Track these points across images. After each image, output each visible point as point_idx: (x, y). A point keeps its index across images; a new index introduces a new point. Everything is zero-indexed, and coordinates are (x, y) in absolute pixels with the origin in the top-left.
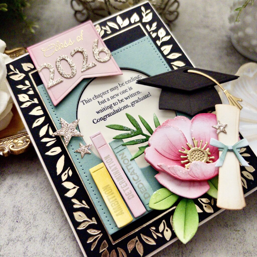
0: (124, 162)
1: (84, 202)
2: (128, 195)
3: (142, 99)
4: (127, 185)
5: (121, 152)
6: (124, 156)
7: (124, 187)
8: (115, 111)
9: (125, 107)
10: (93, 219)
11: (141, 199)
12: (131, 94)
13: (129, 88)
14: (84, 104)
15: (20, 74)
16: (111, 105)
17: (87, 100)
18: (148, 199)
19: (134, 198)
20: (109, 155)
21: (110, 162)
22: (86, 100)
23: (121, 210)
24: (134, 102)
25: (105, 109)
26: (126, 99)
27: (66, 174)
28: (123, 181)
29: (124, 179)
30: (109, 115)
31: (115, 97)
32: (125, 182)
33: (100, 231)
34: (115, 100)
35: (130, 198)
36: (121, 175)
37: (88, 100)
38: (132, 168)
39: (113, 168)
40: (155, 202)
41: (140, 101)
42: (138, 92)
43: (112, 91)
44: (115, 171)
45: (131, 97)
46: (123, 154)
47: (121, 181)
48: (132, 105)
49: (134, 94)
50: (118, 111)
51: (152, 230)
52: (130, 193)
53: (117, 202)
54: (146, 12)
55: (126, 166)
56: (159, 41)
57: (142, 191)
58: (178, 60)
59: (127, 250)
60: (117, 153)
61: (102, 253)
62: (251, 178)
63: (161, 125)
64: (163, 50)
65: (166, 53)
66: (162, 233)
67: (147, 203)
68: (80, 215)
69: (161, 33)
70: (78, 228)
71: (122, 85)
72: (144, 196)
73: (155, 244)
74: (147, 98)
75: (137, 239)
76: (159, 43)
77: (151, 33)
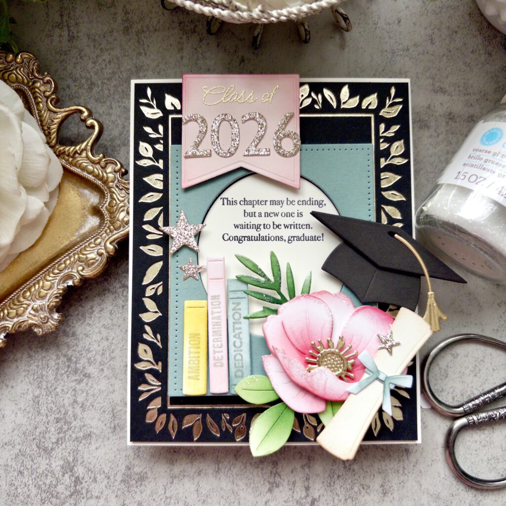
0: (234, 315)
1: (159, 336)
2: (217, 360)
3: (307, 239)
4: (221, 347)
5: (237, 299)
6: (238, 307)
7: (216, 348)
8: (261, 236)
9: (277, 238)
10: (160, 363)
11: (230, 374)
12: (295, 224)
13: (298, 213)
14: (223, 204)
15: (156, 110)
16: (260, 225)
17: (231, 200)
18: (239, 379)
19: (221, 368)
20: (219, 296)
21: (216, 305)
22: (229, 199)
23: (198, 374)
24: (294, 237)
25: (249, 227)
26: (286, 227)
28: (219, 340)
29: (222, 337)
30: (249, 239)
31: (271, 215)
32: (221, 341)
33: (160, 384)
34: (268, 221)
35: (217, 364)
36: (221, 331)
38: (240, 328)
39: (215, 315)
40: (246, 388)
41: (304, 240)
42: (308, 226)
43: (273, 204)
44: (216, 321)
45: (294, 228)
46: (239, 304)
47: (217, 337)
48: (289, 240)
49: (301, 226)
50: (264, 239)
51: (223, 418)
52: (220, 360)
53: (198, 361)
54: (394, 99)
55: (234, 323)
56: (386, 161)
57: (237, 365)
58: (396, 207)
59: (180, 423)
60: (231, 298)
61: (150, 410)
62: (391, 426)
63: (310, 293)
64: (382, 178)
65: (384, 185)
66: (234, 429)
67: (234, 383)
68: (145, 351)
69: (397, 148)
70: (135, 365)
71: (291, 202)
72: (236, 372)
73: (218, 435)
74: (315, 240)
75: (200, 417)
76: (383, 163)
77: (381, 140)
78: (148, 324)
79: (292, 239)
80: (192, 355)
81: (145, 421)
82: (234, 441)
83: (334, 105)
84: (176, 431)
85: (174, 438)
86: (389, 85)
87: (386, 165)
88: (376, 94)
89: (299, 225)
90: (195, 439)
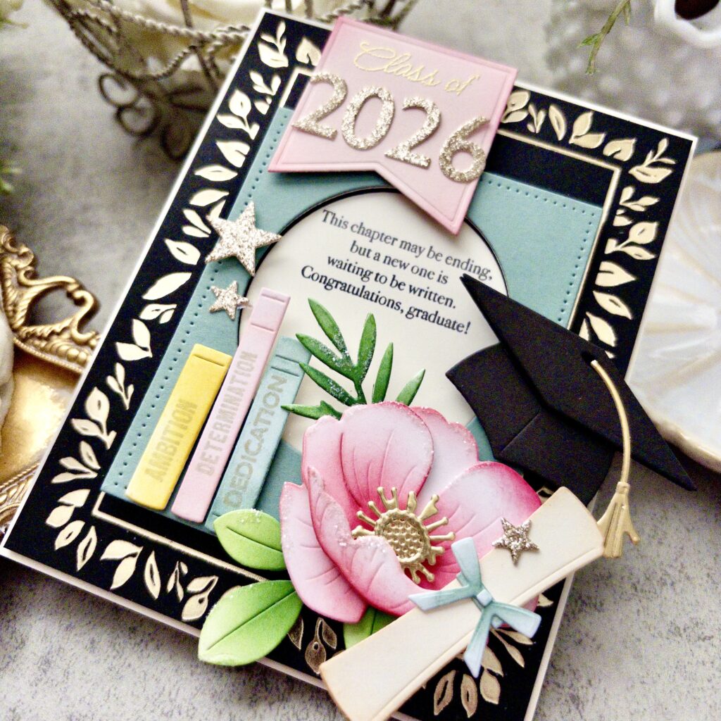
0: (266, 395)
1: (131, 389)
2: (206, 460)
3: (440, 322)
4: (223, 441)
5: (283, 373)
6: (280, 387)
7: (215, 439)
8: (365, 290)
9: (391, 303)
10: (113, 434)
11: (219, 493)
12: (429, 291)
13: (440, 276)
14: (325, 220)
15: (281, 57)
16: (371, 273)
17: (339, 219)
18: (230, 507)
19: (207, 476)
20: (256, 357)
21: (243, 369)
22: (336, 216)
23: (164, 471)
24: (419, 311)
25: (351, 269)
26: (412, 290)
28: (225, 428)
29: (231, 425)
30: (345, 288)
31: (395, 264)
34: (387, 271)
35: (203, 467)
36: (233, 414)
37: (341, 221)
38: (269, 423)
39: (236, 385)
40: (234, 526)
41: (434, 321)
42: (449, 302)
43: (405, 248)
44: (234, 395)
45: (425, 297)
46: (284, 381)
47: (224, 423)
48: (409, 313)
49: (437, 297)
50: (369, 296)
51: (177, 569)
52: (211, 462)
54: (660, 157)
55: (262, 410)
56: (617, 245)
57: (237, 481)
58: (611, 324)
59: (101, 548)
60: (273, 368)
61: (62, 504)
62: (470, 708)
63: (411, 406)
64: (601, 270)
66: (187, 596)
67: (218, 511)
68: (99, 404)
69: (645, 232)
70: (73, 421)
71: (436, 256)
72: (229, 494)
73: (156, 595)
74: (453, 328)
75: (137, 551)
76: (612, 246)
77: (620, 212)
79: (415, 313)
80: (169, 436)
81: (45, 520)
82: (178, 618)
84: (87, 559)
85: (78, 570)
86: (660, 135)
87: (614, 252)
88: (634, 140)
89: (436, 294)
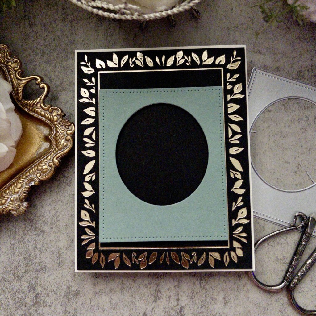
1: (93, 206)
10: (94, 222)
27: (90, 177)
33: (95, 235)
51: (133, 255)
54: (235, 58)
56: (231, 96)
58: (237, 125)
59: (107, 259)
61: (88, 250)
62: (235, 260)
64: (228, 107)
65: (230, 111)
66: (140, 261)
68: (85, 215)
69: (238, 88)
70: (79, 223)
73: (130, 266)
75: (118, 255)
76: (229, 97)
77: (228, 84)
78: (87, 198)
81: (85, 257)
82: (140, 269)
83: (199, 63)
84: (104, 263)
85: (103, 267)
86: (232, 50)
87: (230, 99)
88: (224, 55)
90: (116, 268)
